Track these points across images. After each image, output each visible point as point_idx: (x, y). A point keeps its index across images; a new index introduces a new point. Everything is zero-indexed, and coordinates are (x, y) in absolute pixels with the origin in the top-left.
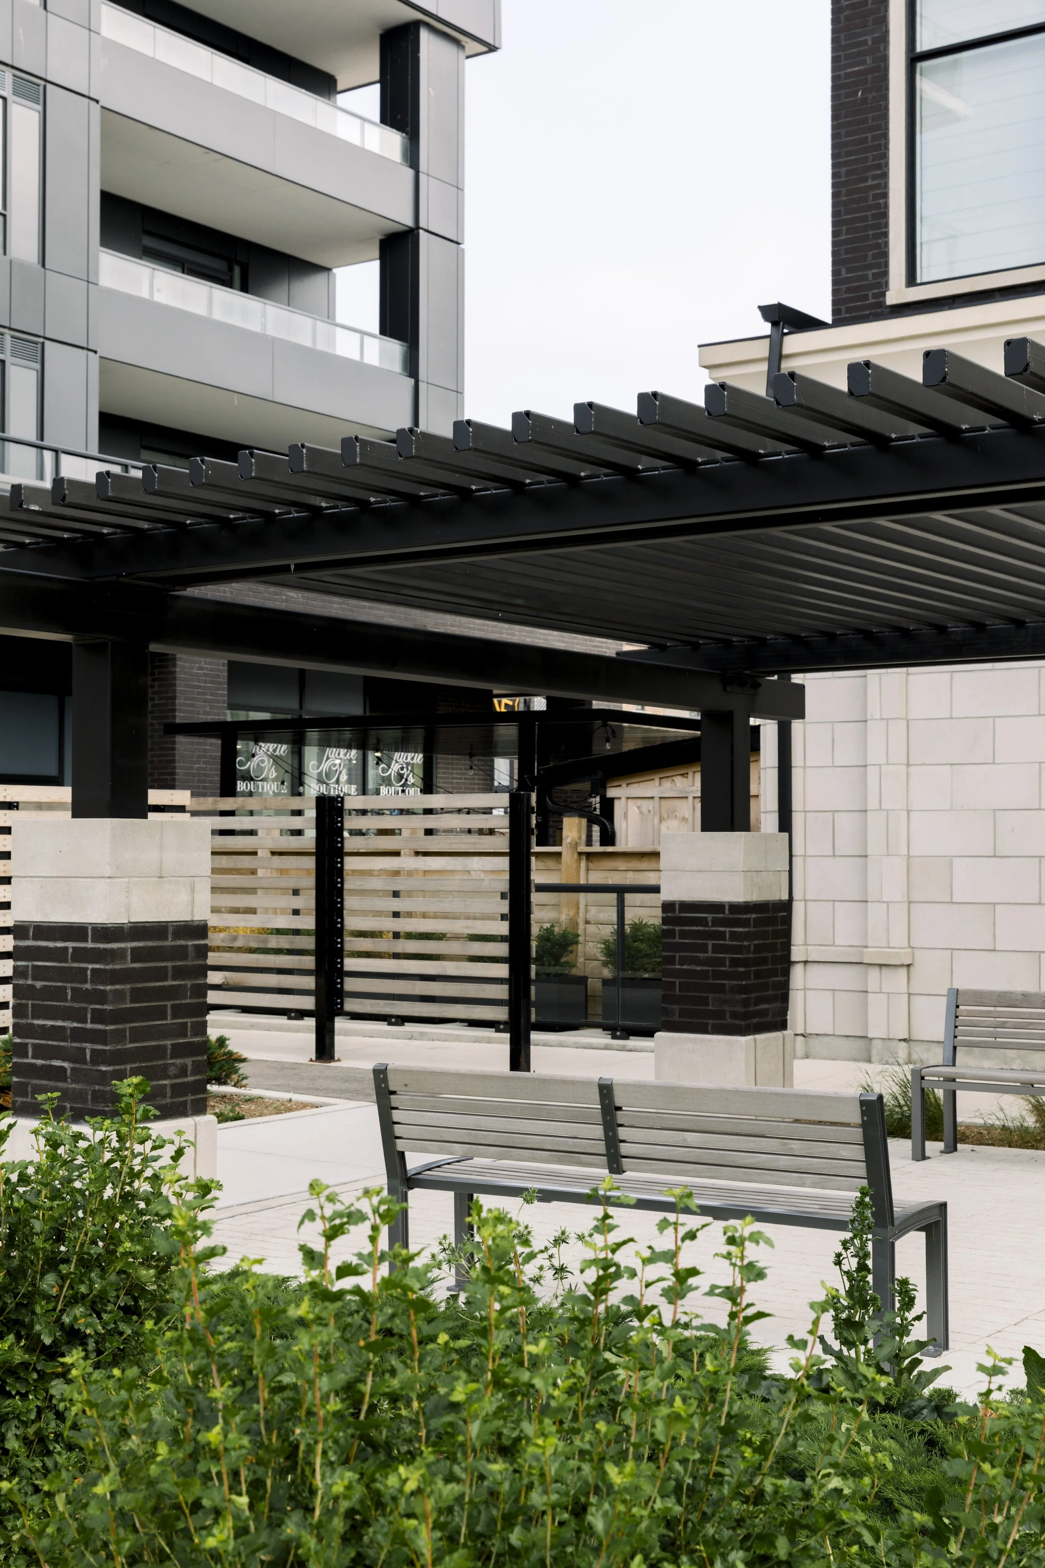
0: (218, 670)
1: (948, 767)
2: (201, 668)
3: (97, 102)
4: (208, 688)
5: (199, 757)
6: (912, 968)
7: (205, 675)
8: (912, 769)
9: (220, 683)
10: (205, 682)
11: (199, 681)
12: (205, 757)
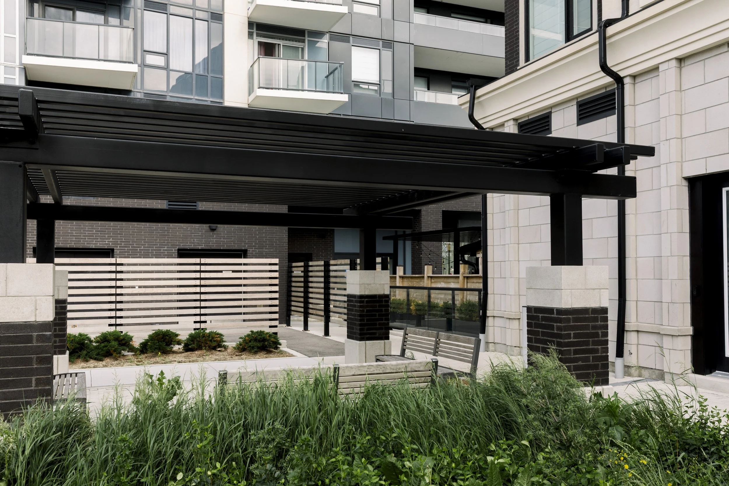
0: (438, 218)
1: (529, 244)
2: (431, 218)
3: (413, 44)
4: (434, 224)
5: (431, 246)
6: (520, 320)
7: (433, 220)
8: (520, 245)
9: (439, 222)
10: (433, 222)
11: (430, 222)
12: (434, 246)
